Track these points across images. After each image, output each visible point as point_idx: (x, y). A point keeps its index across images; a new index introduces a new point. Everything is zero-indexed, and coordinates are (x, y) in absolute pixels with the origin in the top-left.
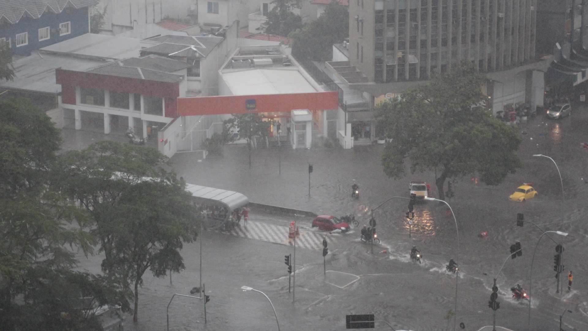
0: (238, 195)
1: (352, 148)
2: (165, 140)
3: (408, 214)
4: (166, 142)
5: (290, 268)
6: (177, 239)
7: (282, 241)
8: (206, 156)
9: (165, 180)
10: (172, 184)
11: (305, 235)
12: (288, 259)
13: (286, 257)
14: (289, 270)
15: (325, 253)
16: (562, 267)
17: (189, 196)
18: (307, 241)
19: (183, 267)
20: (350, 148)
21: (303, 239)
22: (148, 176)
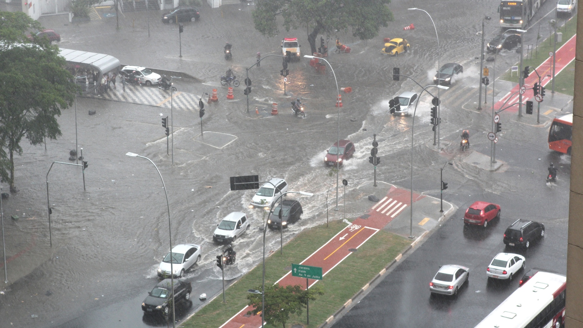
0: (110, 57)
1: (220, 7)
2: (29, 3)
3: (282, 71)
4: (30, 5)
5: (168, 130)
6: (54, 106)
7: (156, 103)
8: (72, 19)
9: (37, 46)
10: (45, 50)
11: (179, 96)
12: (166, 122)
13: (163, 119)
14: (166, 133)
15: (202, 114)
16: (439, 120)
17: (62, 61)
18: (181, 101)
19: (60, 133)
20: (218, 6)
21: (178, 101)
22: (20, 42)
